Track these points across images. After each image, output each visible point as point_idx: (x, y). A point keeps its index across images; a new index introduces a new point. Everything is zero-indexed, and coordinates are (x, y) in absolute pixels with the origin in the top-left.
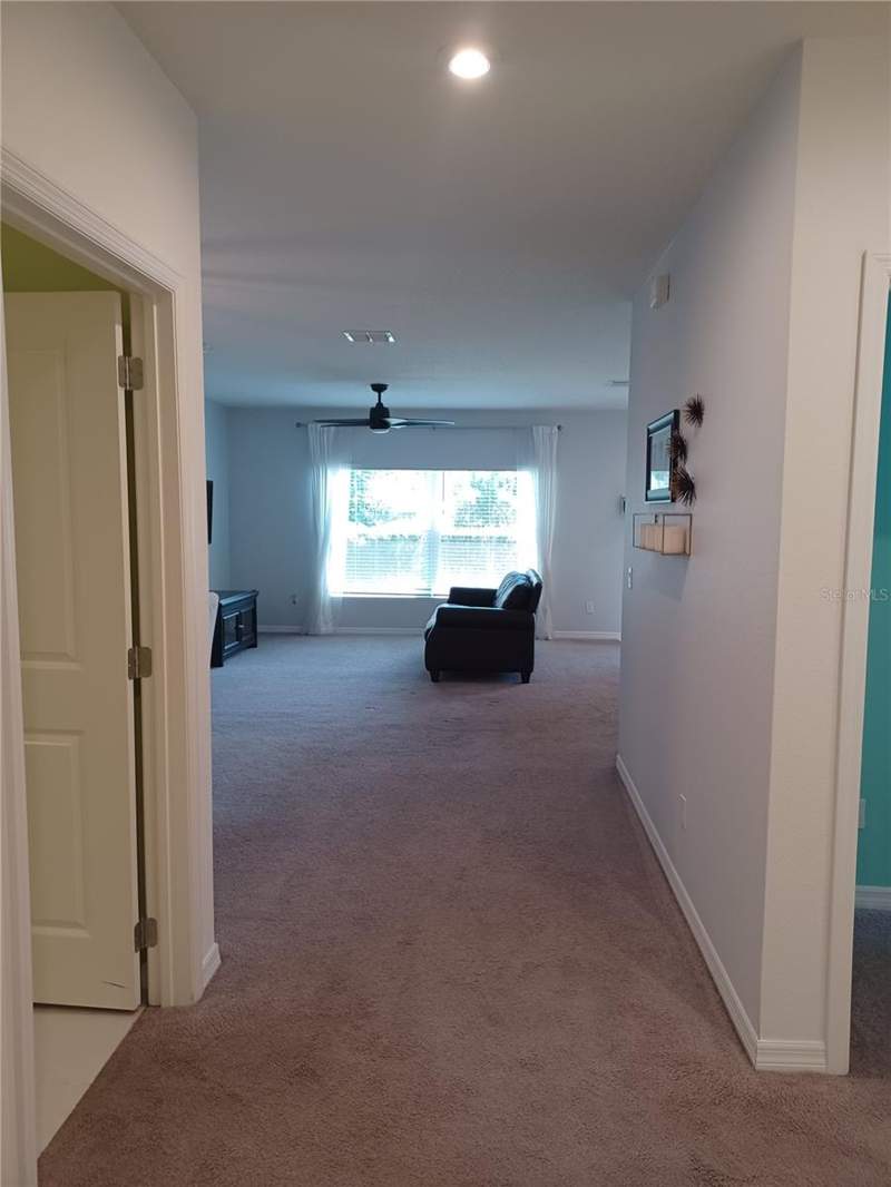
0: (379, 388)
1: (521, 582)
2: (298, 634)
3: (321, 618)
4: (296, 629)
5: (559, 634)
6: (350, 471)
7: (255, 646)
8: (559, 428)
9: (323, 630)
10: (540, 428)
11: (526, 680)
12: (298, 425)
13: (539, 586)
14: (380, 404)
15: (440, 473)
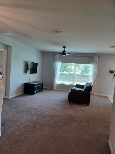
0: (64, 47)
1: (89, 85)
2: (50, 89)
3: (54, 87)
4: (50, 88)
5: (96, 94)
6: (61, 63)
7: (42, 91)
8: (99, 57)
9: (55, 89)
10: (95, 57)
11: (88, 105)
12: (53, 55)
13: (92, 87)
14: (64, 50)
15: (76, 64)
